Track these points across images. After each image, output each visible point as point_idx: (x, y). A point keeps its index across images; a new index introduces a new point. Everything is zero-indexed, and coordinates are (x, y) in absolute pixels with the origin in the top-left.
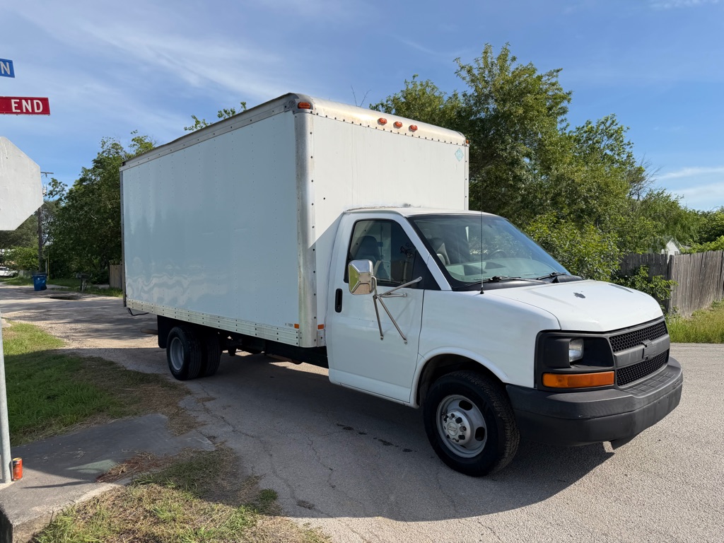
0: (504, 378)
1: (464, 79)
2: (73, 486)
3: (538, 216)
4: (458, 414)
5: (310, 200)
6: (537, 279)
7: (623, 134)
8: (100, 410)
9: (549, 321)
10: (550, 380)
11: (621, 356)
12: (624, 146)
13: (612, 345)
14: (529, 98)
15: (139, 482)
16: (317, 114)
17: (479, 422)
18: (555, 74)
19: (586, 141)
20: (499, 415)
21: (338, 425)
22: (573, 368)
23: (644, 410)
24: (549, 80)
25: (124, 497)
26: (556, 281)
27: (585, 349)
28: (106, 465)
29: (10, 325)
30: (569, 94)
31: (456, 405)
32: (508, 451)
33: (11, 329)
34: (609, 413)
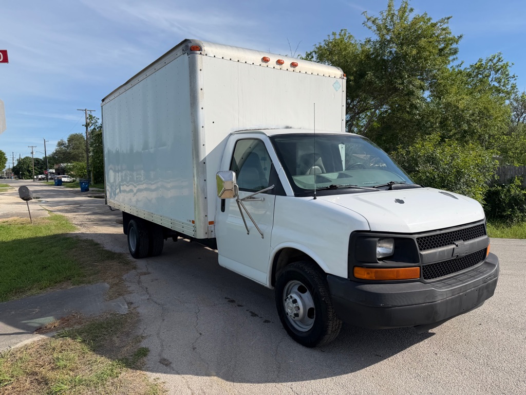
0: (327, 270)
1: (370, 28)
2: (17, 335)
3: (427, 136)
4: (295, 296)
5: (201, 123)
6: (374, 187)
7: (508, 68)
8: (68, 279)
9: (360, 223)
10: (361, 273)
11: (424, 255)
12: (509, 79)
13: (419, 244)
14: (423, 42)
15: (59, 335)
16: (206, 55)
17: (311, 304)
18: (446, 21)
19: (477, 76)
20: (323, 299)
21: (226, 298)
22: (380, 263)
23: (447, 301)
24: (441, 26)
25: (44, 346)
26: (390, 189)
27: (395, 247)
28: (48, 321)
29: (49, 215)
30: (461, 37)
31: (296, 289)
32: (330, 328)
33: (48, 218)
34: (410, 303)
